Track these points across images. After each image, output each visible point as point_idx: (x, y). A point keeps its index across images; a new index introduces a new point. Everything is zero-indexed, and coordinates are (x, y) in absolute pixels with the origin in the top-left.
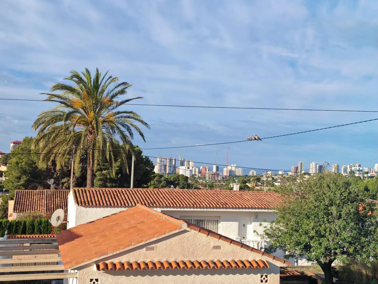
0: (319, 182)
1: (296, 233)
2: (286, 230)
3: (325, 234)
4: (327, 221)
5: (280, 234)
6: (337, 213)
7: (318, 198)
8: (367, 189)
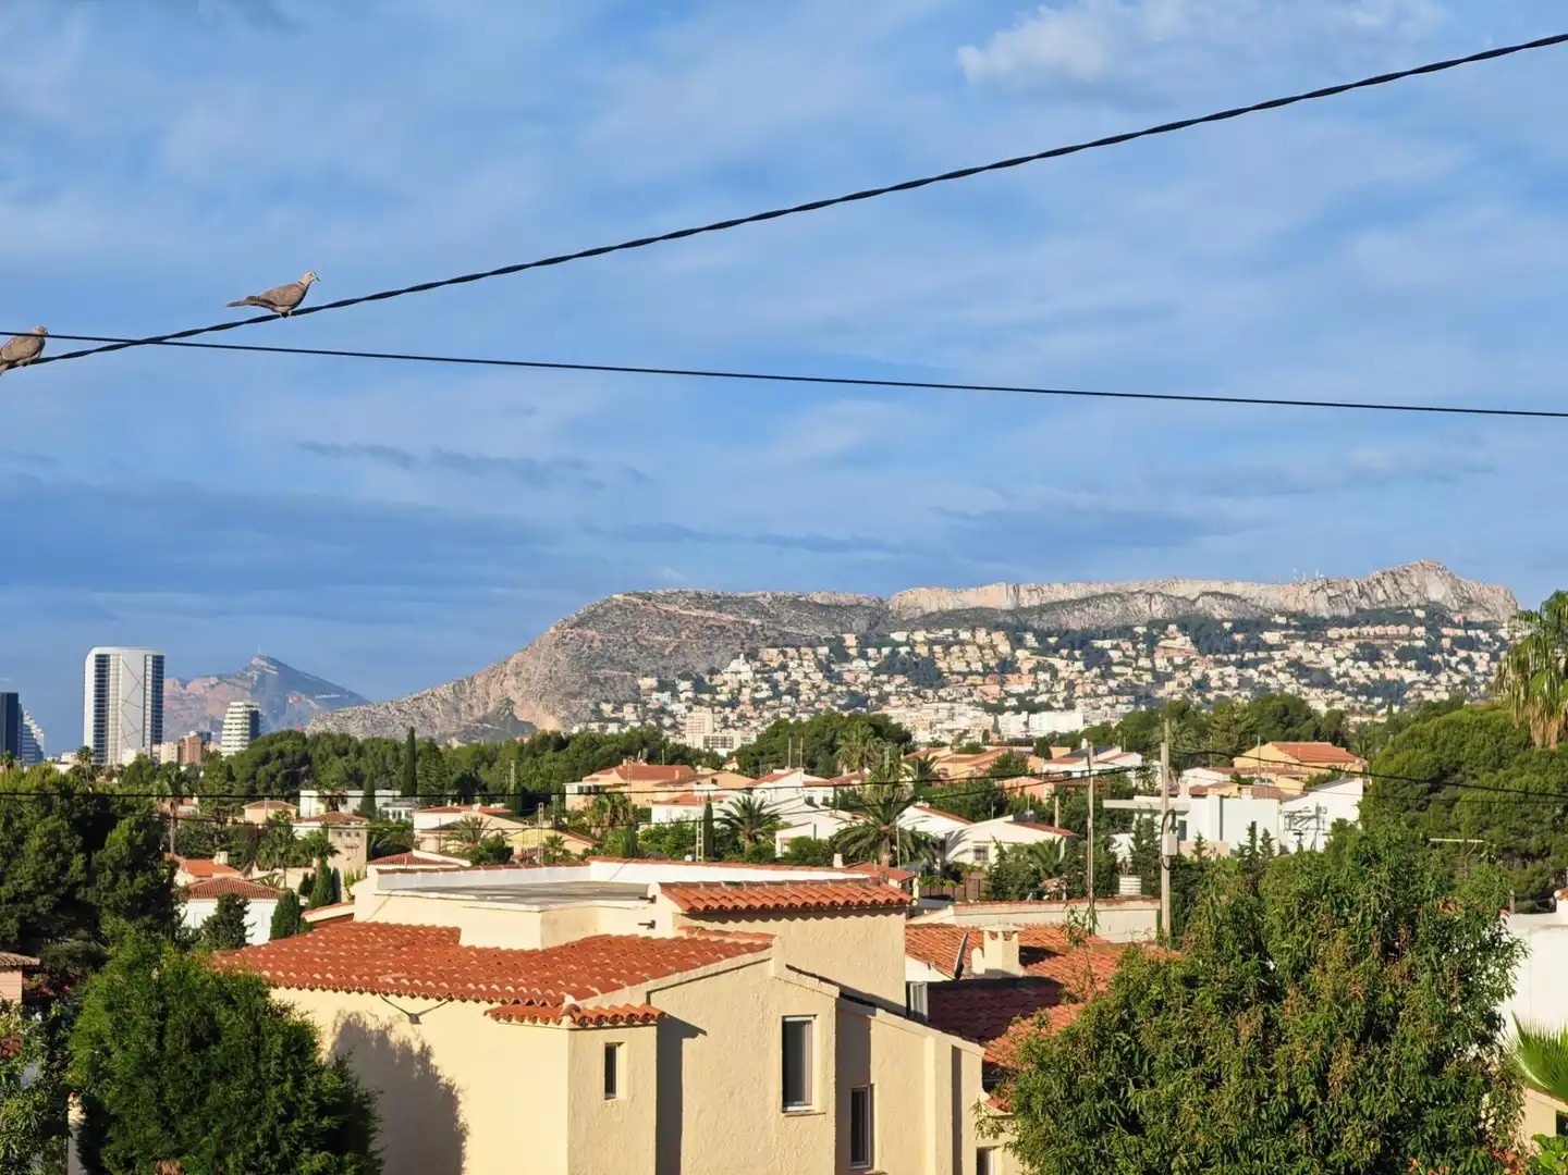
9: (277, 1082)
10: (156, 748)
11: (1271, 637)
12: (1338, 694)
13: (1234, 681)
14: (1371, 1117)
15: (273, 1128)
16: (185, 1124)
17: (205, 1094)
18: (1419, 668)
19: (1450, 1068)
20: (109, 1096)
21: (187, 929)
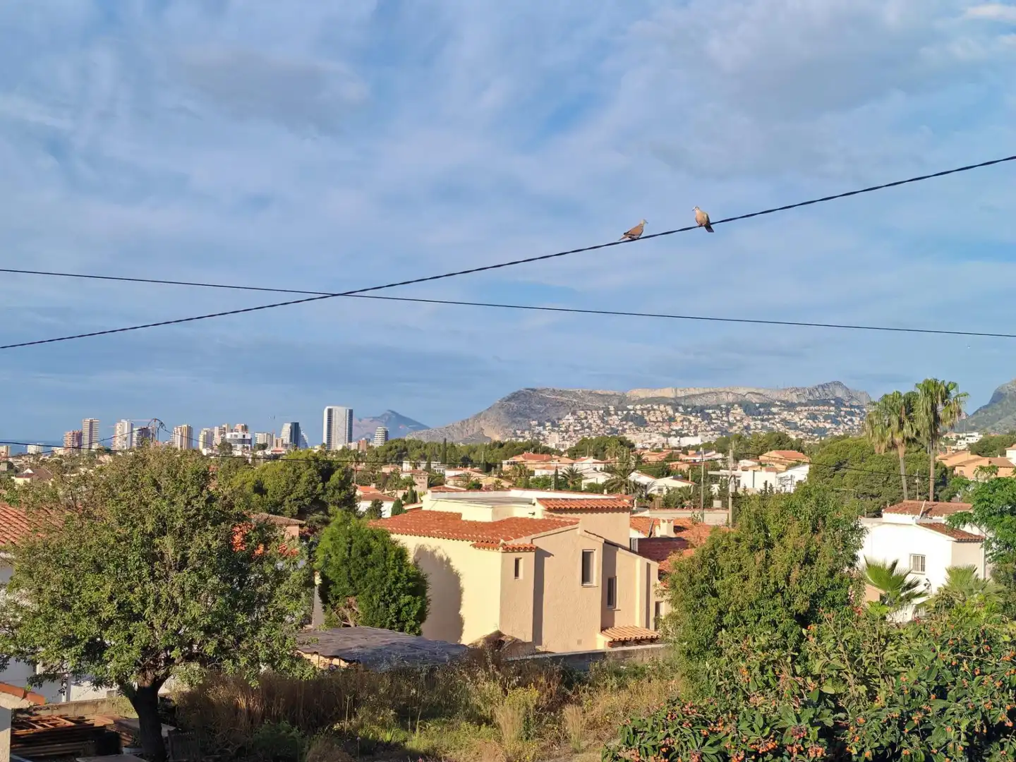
0: (130, 473)
1: (63, 615)
2: (36, 607)
3: (143, 611)
4: (149, 577)
5: (20, 618)
6: (176, 553)
7: (127, 515)
8: (259, 489)
9: (392, 569)
10: (349, 444)
11: (774, 410)
12: (800, 432)
13: (760, 427)
14: (806, 593)
15: (390, 586)
16: (358, 583)
17: (366, 572)
18: (832, 423)
19: (837, 576)
20: (330, 573)
21: (360, 512)
